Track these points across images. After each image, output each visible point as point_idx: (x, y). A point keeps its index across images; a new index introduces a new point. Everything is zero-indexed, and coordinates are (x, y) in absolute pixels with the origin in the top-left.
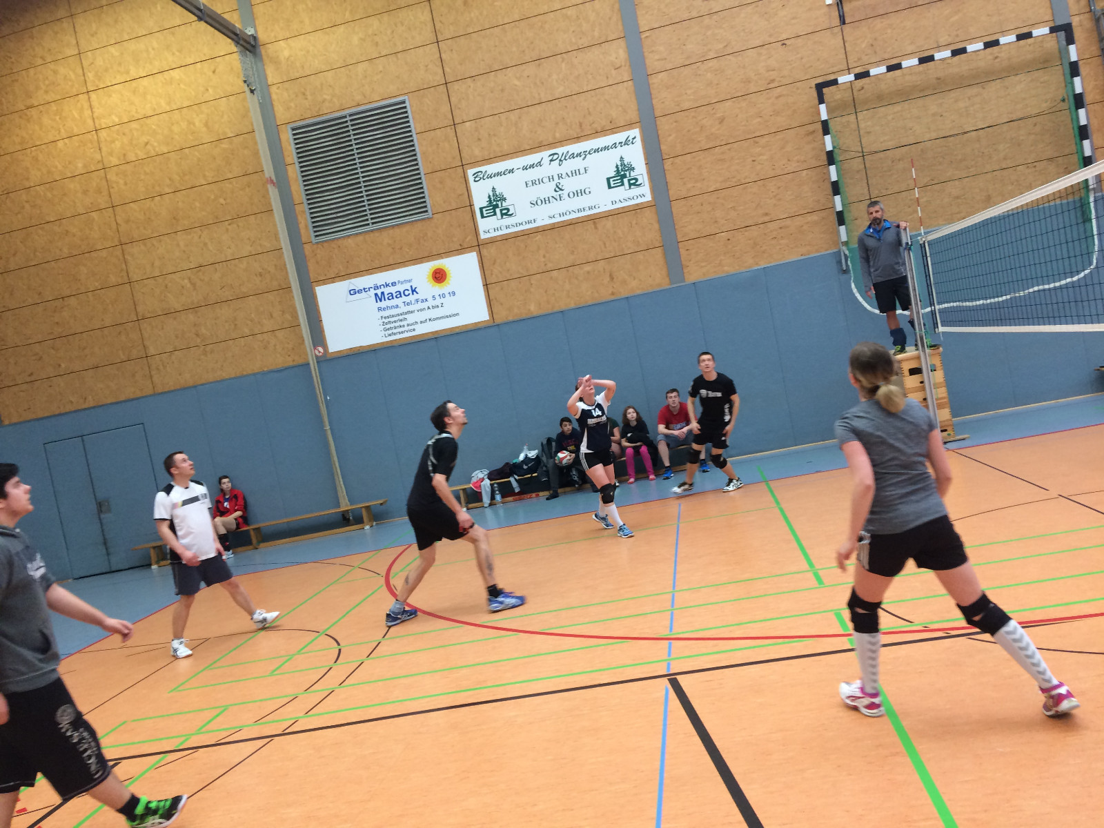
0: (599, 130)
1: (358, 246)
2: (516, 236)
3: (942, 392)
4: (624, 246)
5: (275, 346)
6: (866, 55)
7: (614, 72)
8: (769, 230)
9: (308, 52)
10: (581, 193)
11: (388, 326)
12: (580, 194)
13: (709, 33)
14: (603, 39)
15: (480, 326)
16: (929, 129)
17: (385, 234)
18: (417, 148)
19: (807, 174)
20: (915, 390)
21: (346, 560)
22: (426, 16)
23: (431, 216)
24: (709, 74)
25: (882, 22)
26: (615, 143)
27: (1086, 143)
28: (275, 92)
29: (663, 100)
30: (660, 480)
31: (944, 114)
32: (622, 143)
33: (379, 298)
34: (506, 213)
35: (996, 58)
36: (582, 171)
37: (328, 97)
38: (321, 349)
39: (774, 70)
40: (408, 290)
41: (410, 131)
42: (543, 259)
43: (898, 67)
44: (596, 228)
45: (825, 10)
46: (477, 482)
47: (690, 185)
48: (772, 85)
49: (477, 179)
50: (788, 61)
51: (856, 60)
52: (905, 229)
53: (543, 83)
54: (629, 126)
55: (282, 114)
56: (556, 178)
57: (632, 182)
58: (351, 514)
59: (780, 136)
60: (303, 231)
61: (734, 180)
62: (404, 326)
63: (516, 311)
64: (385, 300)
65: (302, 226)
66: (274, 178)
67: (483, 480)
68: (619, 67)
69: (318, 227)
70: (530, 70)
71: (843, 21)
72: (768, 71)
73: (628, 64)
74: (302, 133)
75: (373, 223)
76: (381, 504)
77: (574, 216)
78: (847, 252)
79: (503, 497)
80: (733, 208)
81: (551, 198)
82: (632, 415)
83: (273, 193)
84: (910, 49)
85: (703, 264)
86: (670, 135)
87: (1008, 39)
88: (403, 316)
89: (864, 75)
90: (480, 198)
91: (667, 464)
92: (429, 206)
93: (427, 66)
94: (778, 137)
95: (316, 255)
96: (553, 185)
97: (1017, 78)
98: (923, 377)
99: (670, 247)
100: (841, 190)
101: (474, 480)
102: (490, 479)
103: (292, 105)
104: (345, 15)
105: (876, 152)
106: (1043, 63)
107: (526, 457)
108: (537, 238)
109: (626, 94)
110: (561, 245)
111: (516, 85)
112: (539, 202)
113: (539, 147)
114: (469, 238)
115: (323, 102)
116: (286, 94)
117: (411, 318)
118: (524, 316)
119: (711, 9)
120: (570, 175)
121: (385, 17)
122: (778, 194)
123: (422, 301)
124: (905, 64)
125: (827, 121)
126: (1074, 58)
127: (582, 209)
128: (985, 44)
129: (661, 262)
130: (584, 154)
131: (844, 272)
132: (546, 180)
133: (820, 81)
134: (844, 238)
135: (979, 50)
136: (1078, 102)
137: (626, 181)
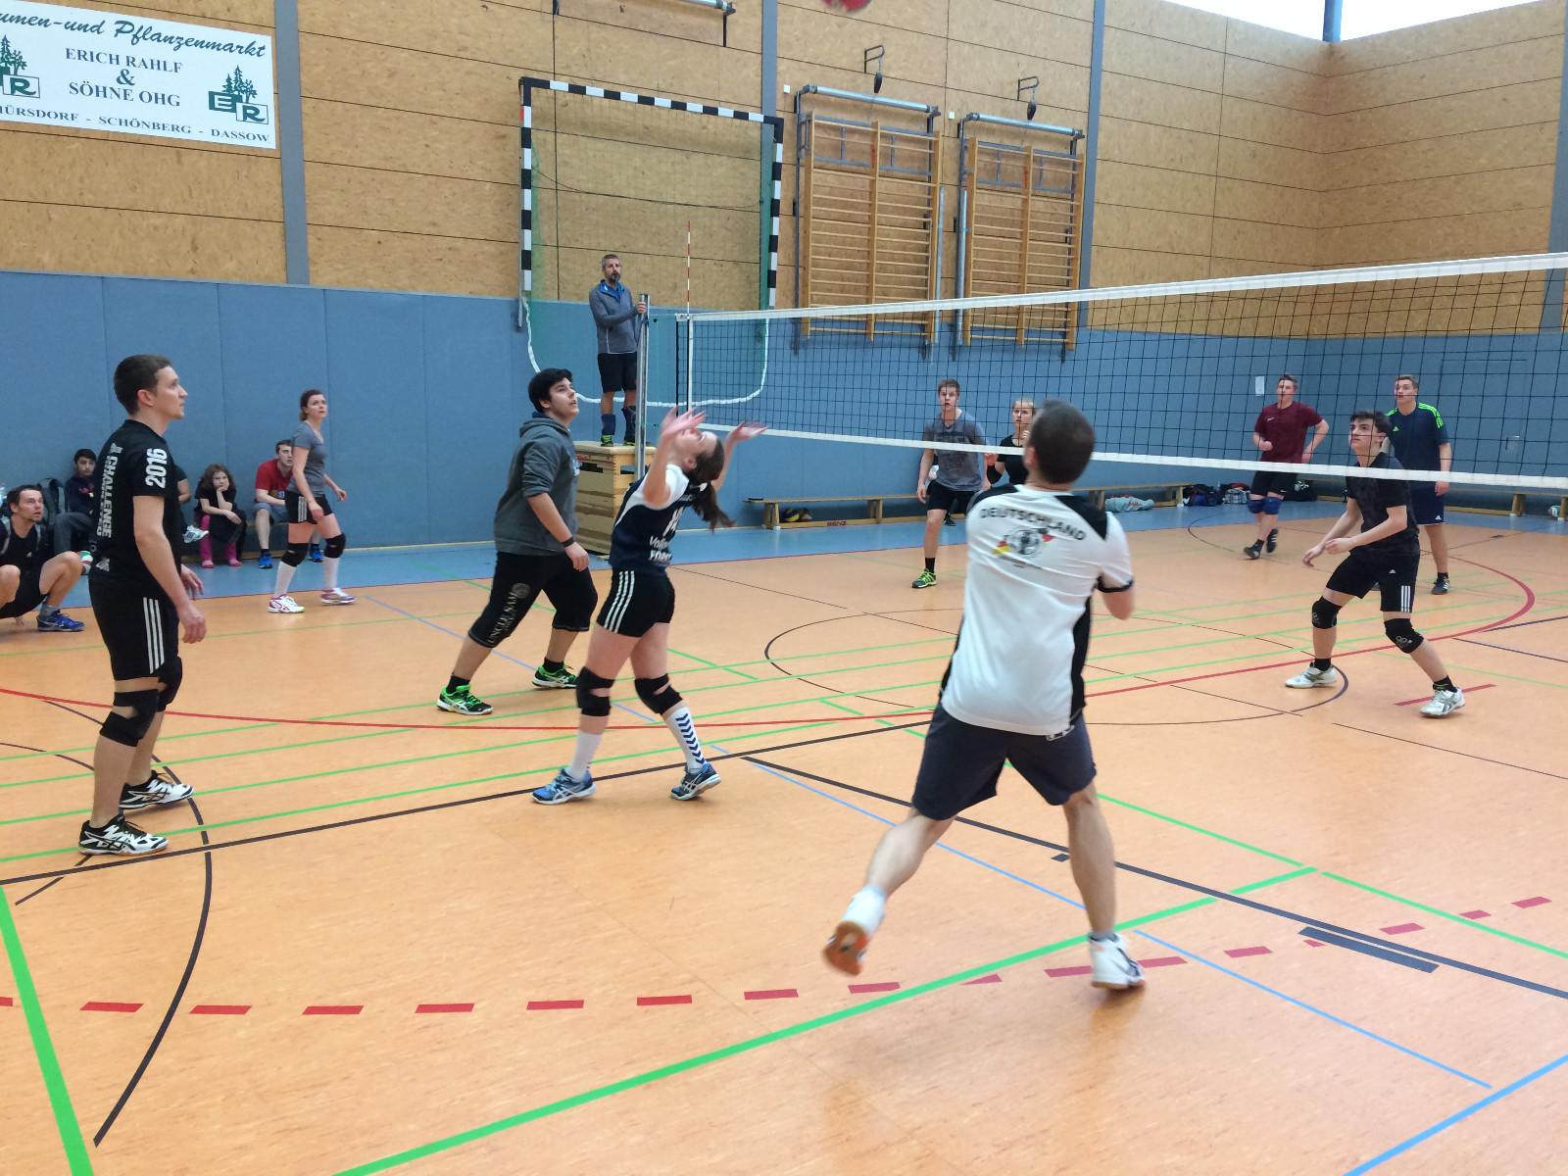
2: (36, 131)
4: (224, 205)
6: (578, 66)
8: (434, 247)
10: (165, 99)
12: (160, 101)
16: (629, 184)
19: (490, 189)
26: (232, 45)
27: (774, 256)
29: (313, 10)
32: (242, 47)
34: (21, 87)
35: (704, 127)
36: (170, 66)
39: (468, 35)
42: (78, 184)
43: (616, 96)
44: (179, 162)
47: (337, 147)
48: (461, 54)
50: (486, 31)
51: (564, 65)
54: (258, 27)
56: (123, 61)
57: (249, 111)
59: (465, 126)
61: (399, 162)
71: (555, 11)
72: (462, 33)
77: (144, 131)
78: (526, 306)
81: (108, 91)
86: (317, 65)
87: (726, 112)
89: (578, 90)
91: (265, 545)
94: (461, 126)
96: (115, 70)
97: (721, 159)
99: (294, 227)
100: (533, 225)
105: (571, 191)
108: (73, 147)
110: (116, 171)
112: (86, 90)
113: (102, 3)
118: (29, 269)
120: (149, 65)
122: (452, 202)
124: (624, 96)
125: (529, 129)
126: (779, 159)
127: (161, 126)
128: (704, 107)
129: (278, 245)
130: (180, 42)
131: (518, 329)
132: (104, 58)
133: (521, 74)
134: (528, 287)
135: (696, 113)
136: (775, 208)
137: (239, 106)
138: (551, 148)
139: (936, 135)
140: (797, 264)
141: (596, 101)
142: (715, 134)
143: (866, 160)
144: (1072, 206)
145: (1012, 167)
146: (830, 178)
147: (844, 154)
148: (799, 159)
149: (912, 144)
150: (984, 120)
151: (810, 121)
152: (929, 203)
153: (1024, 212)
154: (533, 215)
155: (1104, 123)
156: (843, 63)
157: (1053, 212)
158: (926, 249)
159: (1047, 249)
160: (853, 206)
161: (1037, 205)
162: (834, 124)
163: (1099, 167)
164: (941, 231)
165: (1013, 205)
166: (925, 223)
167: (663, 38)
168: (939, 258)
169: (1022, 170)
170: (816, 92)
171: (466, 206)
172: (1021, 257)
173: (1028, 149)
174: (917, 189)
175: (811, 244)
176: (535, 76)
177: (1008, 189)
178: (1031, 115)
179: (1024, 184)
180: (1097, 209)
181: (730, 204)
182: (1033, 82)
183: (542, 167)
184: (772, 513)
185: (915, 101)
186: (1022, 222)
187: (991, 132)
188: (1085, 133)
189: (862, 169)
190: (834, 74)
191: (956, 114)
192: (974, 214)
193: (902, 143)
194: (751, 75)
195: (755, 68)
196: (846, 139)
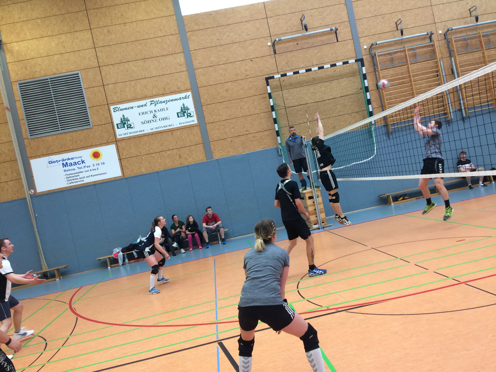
0: (173, 91)
1: (53, 140)
2: (135, 137)
3: (322, 206)
4: (185, 143)
5: (8, 189)
6: (285, 67)
7: (178, 66)
8: (249, 138)
9: (28, 48)
10: (166, 119)
11: (69, 179)
12: (164, 119)
13: (220, 53)
14: (174, 52)
15: (117, 179)
16: (310, 98)
17: (68, 135)
18: (85, 95)
19: (263, 115)
20: (311, 205)
21: (46, 297)
22: (89, 36)
23: (92, 127)
24: (221, 71)
25: (291, 54)
26: (181, 98)
27: (370, 106)
28: (10, 67)
29: (201, 80)
30: (204, 248)
31: (316, 93)
32: (183, 98)
33: (64, 165)
34: (130, 127)
35: (335, 71)
36: (165, 109)
37: (39, 70)
38: (33, 191)
39: (248, 71)
40: (80, 162)
41: (81, 87)
42: (148, 148)
43: (298, 72)
44: (172, 134)
45: (268, 47)
46: (116, 254)
47: (214, 117)
48: (247, 77)
49: (115, 111)
50: (254, 68)
51: (281, 69)
52: (304, 138)
53: (146, 69)
54: (187, 90)
55: (13, 76)
56: (153, 111)
57: (188, 115)
58: (48, 273)
59: (252, 98)
60: (24, 133)
61: (233, 116)
62: (78, 179)
63: (135, 171)
64: (68, 166)
65: (23, 130)
66: (9, 107)
67: (119, 252)
68: (182, 65)
69: (32, 131)
70: (140, 63)
71: (275, 53)
72: (245, 71)
73: (185, 64)
74: (25, 87)
75: (61, 130)
76: (65, 267)
77: (162, 129)
78: (281, 148)
79: (129, 260)
80: (233, 128)
81: (151, 121)
82: (191, 219)
83: (8, 114)
84: (302, 66)
85: (221, 152)
86: (205, 95)
87: (339, 64)
88: (77, 174)
89: (284, 75)
90: (117, 120)
91: (207, 241)
92: (91, 122)
93: (89, 58)
94: (251, 99)
95: (30, 144)
96: (152, 115)
97: (343, 79)
98: (314, 200)
99: (206, 143)
100: (277, 122)
101: (114, 253)
102: (122, 252)
103: (20, 73)
104: (48, 33)
105: (291, 107)
106: (352, 74)
107: (141, 240)
108: (145, 139)
109: (184, 76)
110: (157, 142)
111: (133, 69)
112: (146, 122)
113: (146, 98)
114: (111, 137)
115: (36, 72)
116: (16, 67)
117: (81, 175)
118: (139, 174)
119: (220, 43)
120: (160, 110)
121: (69, 35)
122: (252, 123)
123: (88, 167)
124: (300, 72)
125: (270, 93)
126: (364, 72)
127: (166, 126)
128: (330, 65)
129: (202, 150)
130: (166, 102)
131: (280, 156)
132: (149, 112)
133: (267, 76)
134: (280, 142)
135: (328, 68)
136: (367, 89)
137: (185, 114)
138: (281, 96)
139: (434, 41)
140: (383, 106)
141: (291, 77)
142: (340, 72)
143: (404, 60)
145: (473, 42)
146: (390, 71)
147: (394, 61)
148: (375, 69)
149: (425, 48)
150: (455, 29)
151: (375, 55)
152: (437, 66)
153: (484, 57)
154: (278, 119)
162: (386, 52)
164: (444, 76)
166: (437, 75)
167: (314, 48)
169: (479, 42)
170: (376, 44)
171: (256, 122)
173: (479, 33)
174: (431, 63)
175: (386, 97)
176: (270, 76)
177: (475, 50)
178: (477, 20)
179: (481, 46)
181: (350, 93)
182: (475, 8)
183: (278, 103)
184: (389, 199)
185: (422, 32)
186: (484, 61)
187: (462, 32)
189: (403, 64)
190: (384, 35)
191: (442, 31)
192: (458, 65)
193: (420, 49)
194: (350, 47)
195: (351, 45)
196: (394, 56)
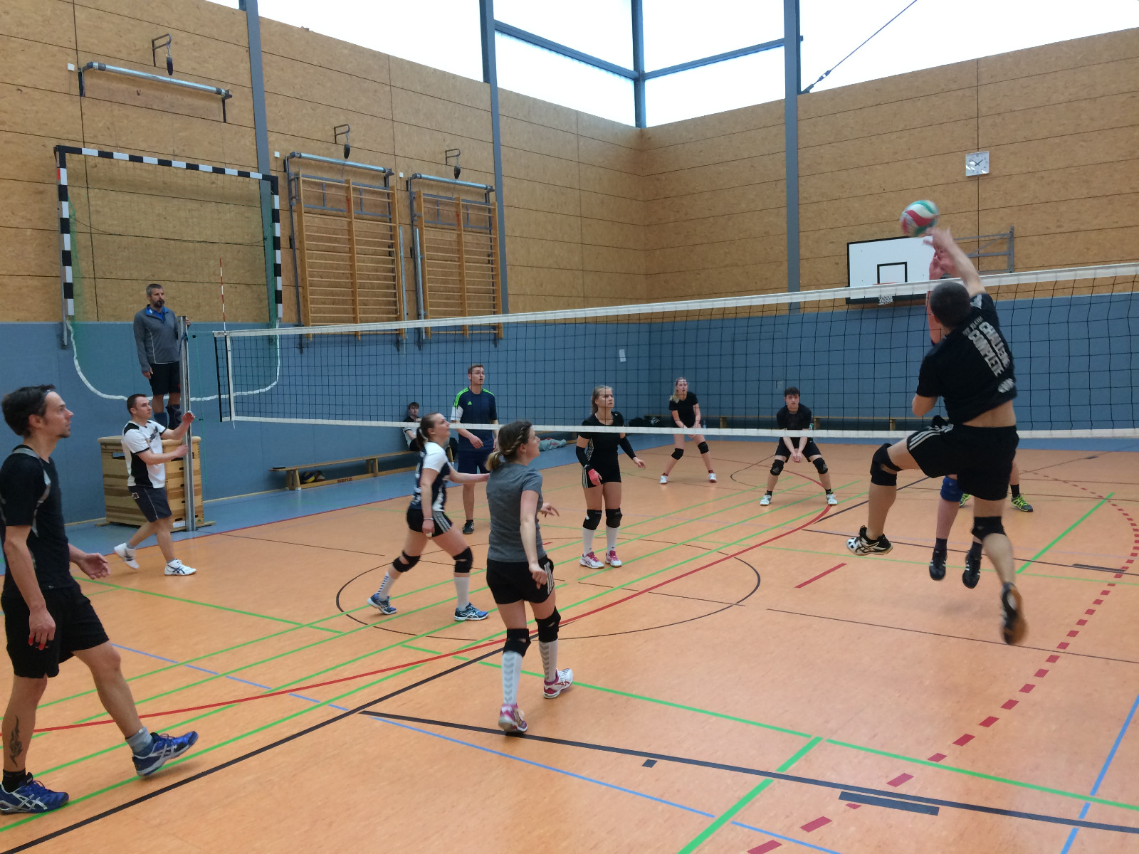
6: (103, 135)
16: (154, 226)
20: (175, 475)
25: (120, 110)
39: (6, 113)
45: (66, 74)
50: (22, 109)
71: (82, 93)
78: (70, 328)
87: (231, 171)
89: (107, 155)
105: (103, 233)
124: (146, 159)
125: (65, 187)
126: (277, 206)
128: (214, 168)
131: (63, 347)
133: (55, 143)
134: (71, 312)
135: (206, 172)
136: (276, 243)
138: (84, 200)
139: (392, 188)
140: (297, 285)
141: (121, 163)
142: (223, 188)
143: (343, 206)
144: (491, 238)
145: (448, 211)
146: (316, 219)
147: (326, 203)
148: (291, 206)
149: (375, 195)
150: (424, 178)
151: (298, 178)
152: (392, 237)
153: (459, 243)
154: (73, 254)
155: (505, 181)
156: (319, 136)
157: (478, 242)
158: (393, 271)
159: (477, 268)
160: (336, 240)
161: (467, 237)
162: (316, 180)
163: (506, 211)
164: (402, 257)
165: (450, 237)
166: (390, 252)
167: (174, 116)
168: (403, 277)
169: (455, 213)
170: (300, 157)
171: (10, 248)
172: (461, 274)
173: (458, 199)
174: (382, 227)
175: (307, 270)
176: (67, 144)
177: (446, 227)
178: (457, 175)
179: (458, 222)
180: (507, 240)
181: (240, 241)
182: (456, 153)
183: (78, 215)
184: (294, 476)
185: (373, 165)
186: (459, 250)
187: (430, 186)
188: (494, 188)
189: (341, 213)
190: (312, 144)
191: (404, 174)
192: (425, 245)
193: (367, 195)
194: (248, 144)
195: (250, 138)
196: (327, 191)
